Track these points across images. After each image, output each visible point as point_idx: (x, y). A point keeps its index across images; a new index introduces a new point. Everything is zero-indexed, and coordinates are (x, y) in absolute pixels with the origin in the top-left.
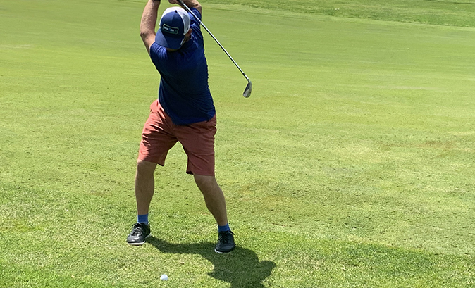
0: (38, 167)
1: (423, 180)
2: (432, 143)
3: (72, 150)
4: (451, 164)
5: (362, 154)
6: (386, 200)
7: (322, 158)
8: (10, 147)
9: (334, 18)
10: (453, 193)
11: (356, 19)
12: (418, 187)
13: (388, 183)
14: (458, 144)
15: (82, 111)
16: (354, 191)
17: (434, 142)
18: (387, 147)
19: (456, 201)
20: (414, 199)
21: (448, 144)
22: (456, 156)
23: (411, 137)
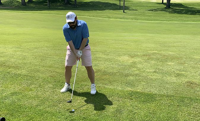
0: (33, 68)
1: (145, 67)
2: (144, 55)
3: (43, 62)
4: (152, 62)
5: (126, 59)
6: (136, 75)
7: (115, 61)
8: (25, 61)
9: (110, 19)
10: (155, 72)
11: (116, 19)
12: (144, 70)
13: (135, 69)
14: (152, 55)
15: (46, 48)
16: (126, 72)
17: (145, 55)
18: (132, 57)
19: (156, 74)
20: (144, 74)
21: (149, 55)
22: (152, 59)
23: (138, 53)
